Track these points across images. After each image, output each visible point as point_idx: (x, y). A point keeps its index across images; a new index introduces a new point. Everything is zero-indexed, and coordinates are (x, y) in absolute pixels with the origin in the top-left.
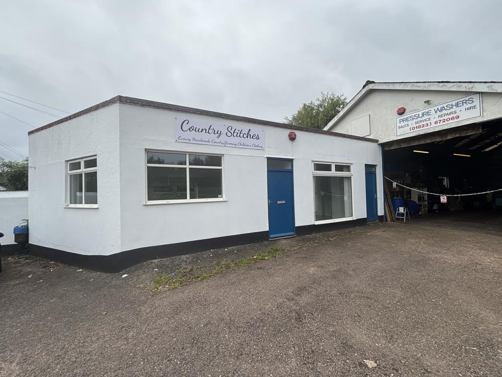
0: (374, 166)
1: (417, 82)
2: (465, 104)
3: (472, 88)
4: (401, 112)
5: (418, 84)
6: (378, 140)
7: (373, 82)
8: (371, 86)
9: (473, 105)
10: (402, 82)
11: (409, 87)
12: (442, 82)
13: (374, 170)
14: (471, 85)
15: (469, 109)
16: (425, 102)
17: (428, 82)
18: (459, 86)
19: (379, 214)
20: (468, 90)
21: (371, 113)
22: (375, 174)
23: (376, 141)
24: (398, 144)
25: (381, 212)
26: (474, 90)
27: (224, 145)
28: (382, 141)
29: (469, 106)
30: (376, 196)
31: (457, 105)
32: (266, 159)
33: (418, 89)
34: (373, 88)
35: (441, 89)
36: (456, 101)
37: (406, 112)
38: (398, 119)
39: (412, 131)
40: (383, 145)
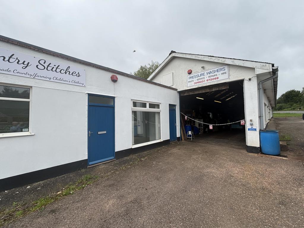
0: (175, 106)
1: (197, 55)
2: (221, 71)
3: (225, 61)
4: (190, 72)
5: (198, 56)
6: (177, 89)
7: (175, 52)
8: (173, 55)
9: (225, 71)
10: (190, 54)
11: (193, 57)
12: (210, 56)
13: (175, 108)
14: (224, 60)
15: (223, 74)
16: (202, 67)
17: (203, 55)
18: (218, 60)
19: (177, 136)
20: (222, 62)
21: (174, 72)
22: (175, 110)
23: (176, 90)
24: (188, 92)
25: (178, 135)
26: (226, 63)
27: (32, 77)
28: (179, 90)
29: (223, 72)
30: (176, 125)
31: (217, 71)
32: (87, 95)
33: (198, 59)
34: (174, 56)
35: (210, 60)
36: (217, 69)
37: (192, 73)
38: (188, 77)
39: (195, 84)
40: (180, 93)
